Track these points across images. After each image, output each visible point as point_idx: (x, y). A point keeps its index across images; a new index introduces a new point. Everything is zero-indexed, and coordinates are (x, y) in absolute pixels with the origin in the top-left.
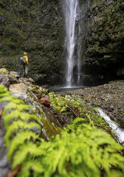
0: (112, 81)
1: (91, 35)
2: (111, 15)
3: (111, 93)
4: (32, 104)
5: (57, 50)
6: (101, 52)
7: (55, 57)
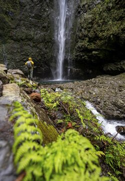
0: (99, 76)
1: (81, 31)
2: (100, 14)
3: (98, 87)
4: (26, 108)
5: (48, 42)
6: (89, 47)
7: (46, 49)
